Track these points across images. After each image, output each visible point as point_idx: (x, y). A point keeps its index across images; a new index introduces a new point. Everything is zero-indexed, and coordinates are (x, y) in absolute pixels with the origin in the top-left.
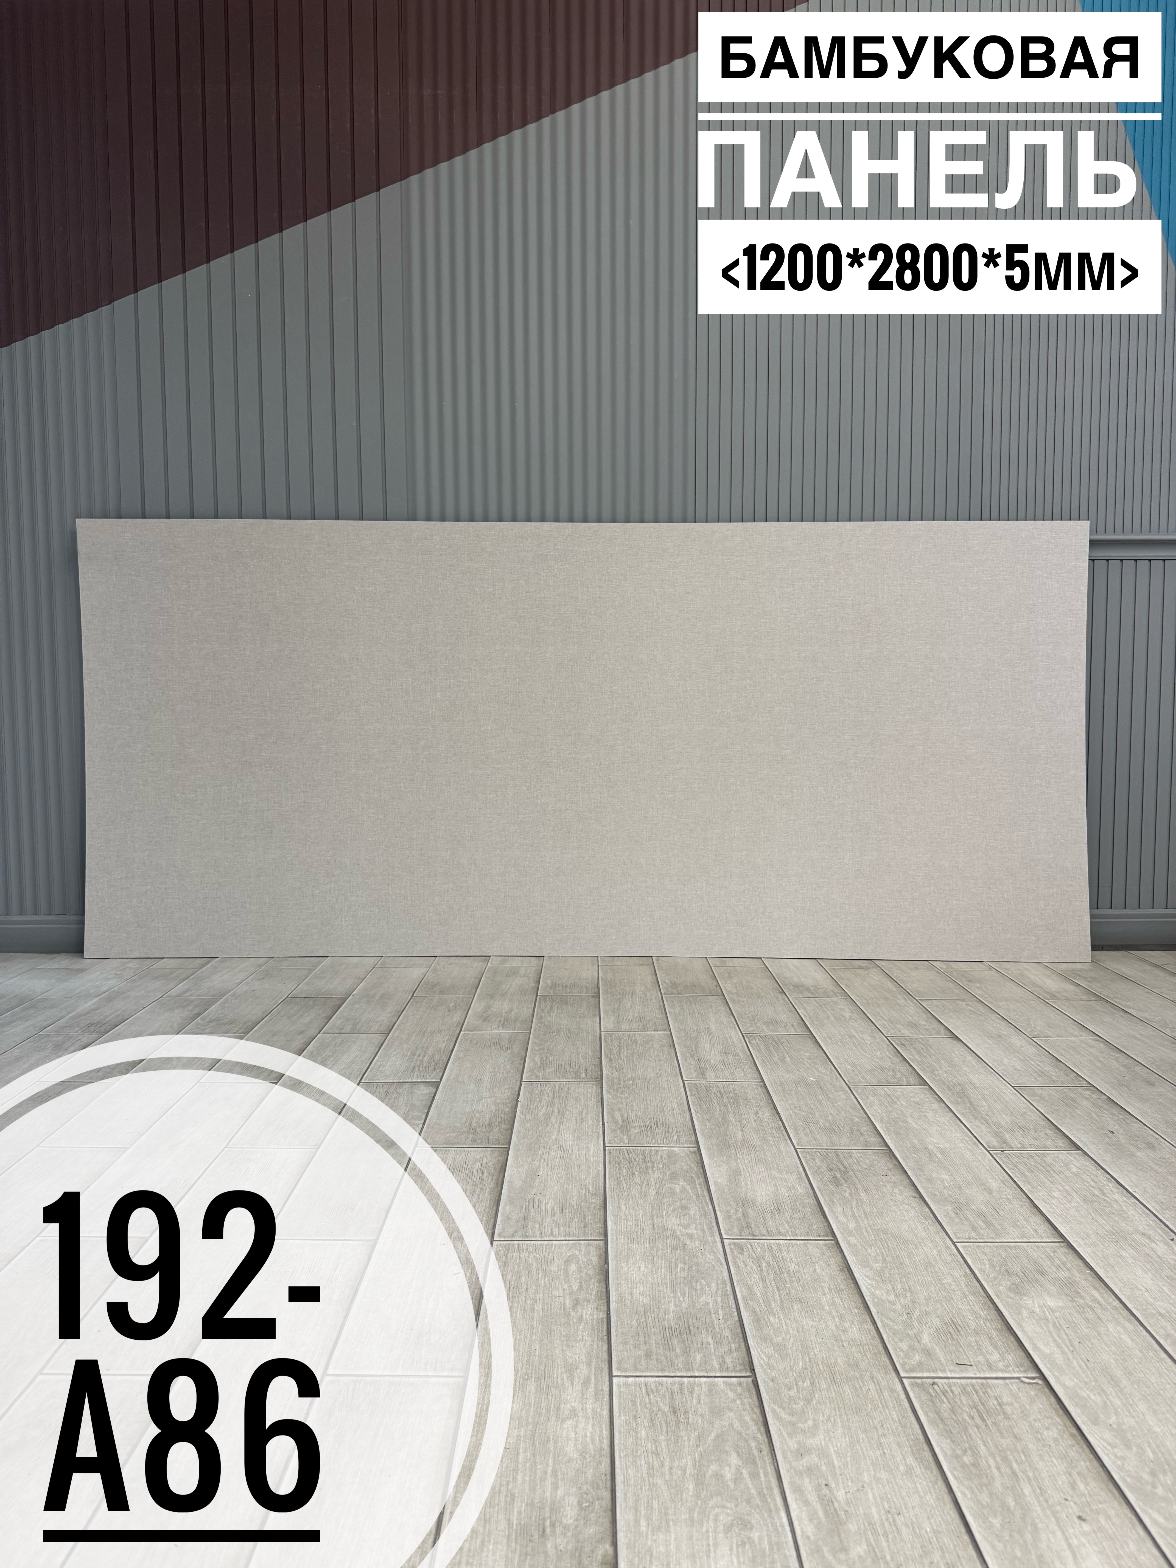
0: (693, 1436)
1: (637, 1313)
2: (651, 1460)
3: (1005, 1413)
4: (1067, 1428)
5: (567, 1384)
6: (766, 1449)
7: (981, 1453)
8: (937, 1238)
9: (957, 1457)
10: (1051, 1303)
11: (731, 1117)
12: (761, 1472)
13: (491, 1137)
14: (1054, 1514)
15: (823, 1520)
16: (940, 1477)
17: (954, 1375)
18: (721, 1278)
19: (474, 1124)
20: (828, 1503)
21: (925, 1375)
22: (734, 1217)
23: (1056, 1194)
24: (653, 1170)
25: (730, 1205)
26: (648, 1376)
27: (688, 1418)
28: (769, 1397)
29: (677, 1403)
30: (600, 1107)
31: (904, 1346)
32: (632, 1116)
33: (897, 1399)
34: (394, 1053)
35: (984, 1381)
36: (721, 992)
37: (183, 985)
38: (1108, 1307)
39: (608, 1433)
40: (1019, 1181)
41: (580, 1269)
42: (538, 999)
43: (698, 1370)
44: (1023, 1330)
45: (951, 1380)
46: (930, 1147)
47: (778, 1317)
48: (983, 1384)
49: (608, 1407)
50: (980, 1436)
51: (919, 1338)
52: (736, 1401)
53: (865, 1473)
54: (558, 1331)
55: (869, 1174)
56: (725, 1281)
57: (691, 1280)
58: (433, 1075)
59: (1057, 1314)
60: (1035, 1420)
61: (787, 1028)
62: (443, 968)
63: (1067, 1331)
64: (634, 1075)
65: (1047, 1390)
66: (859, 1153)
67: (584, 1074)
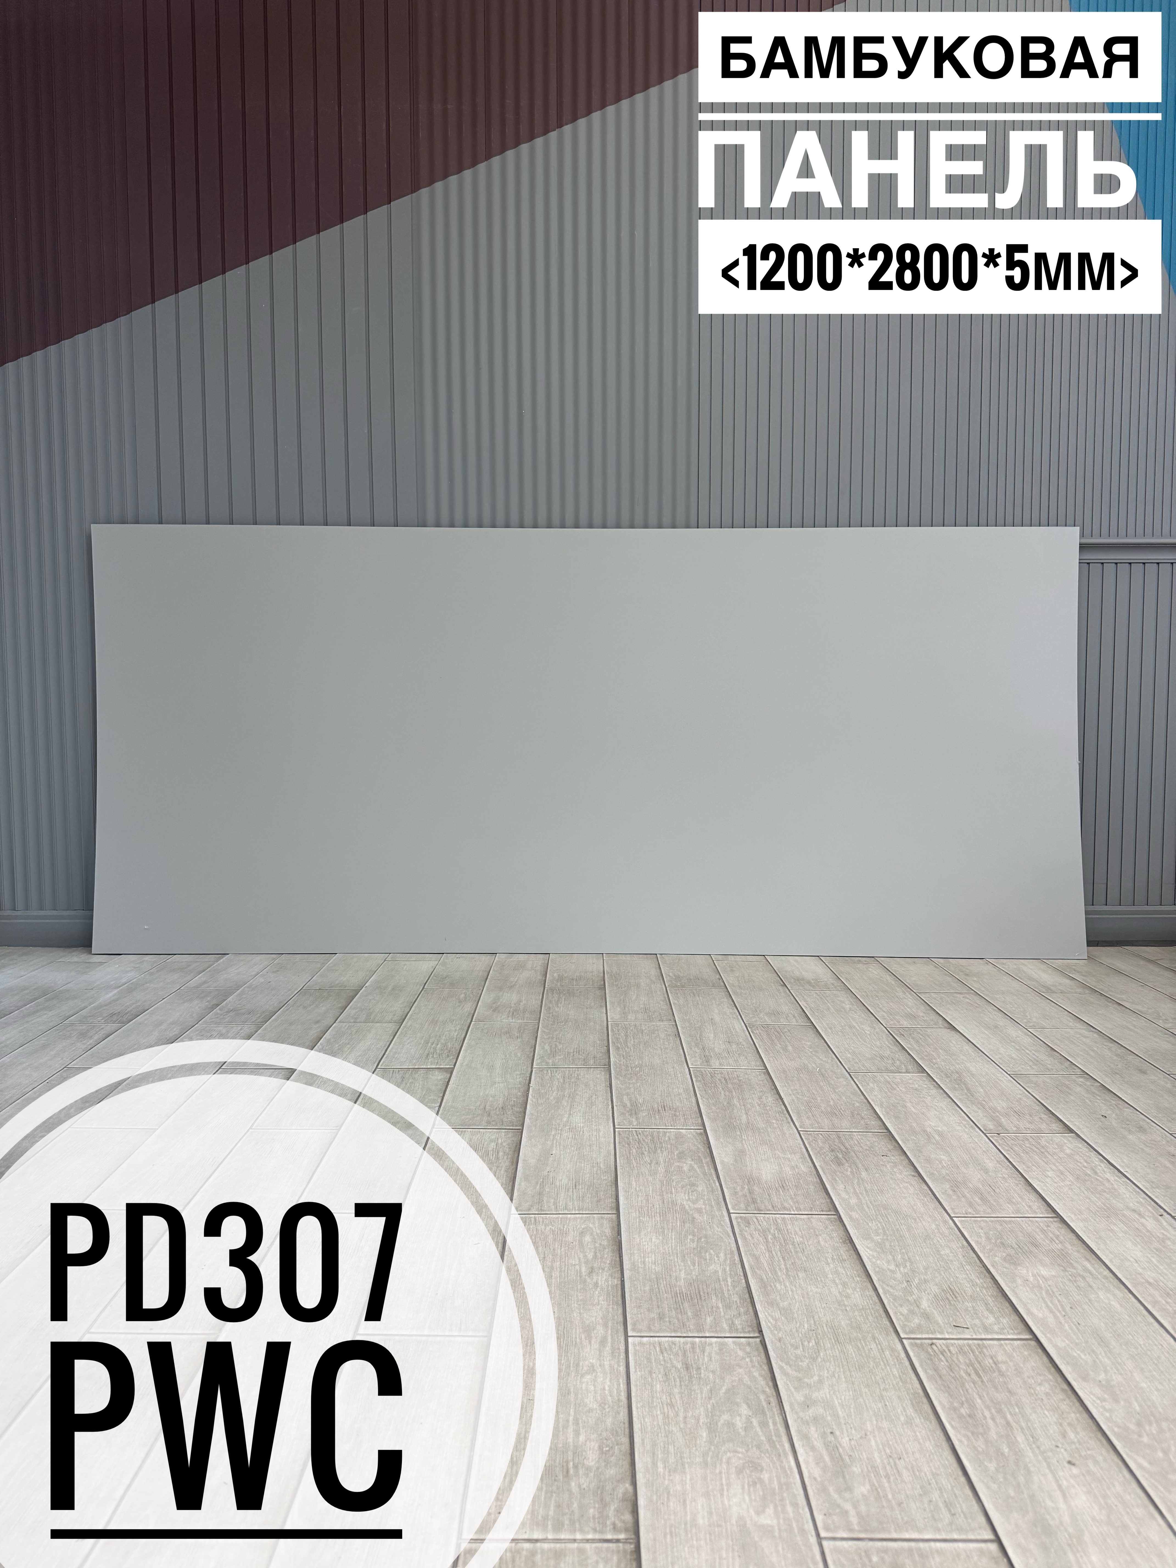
0: (705, 1389)
1: (649, 1280)
2: (666, 1411)
3: (1000, 1371)
4: (1058, 1383)
5: (585, 1343)
6: (773, 1401)
7: (977, 1405)
8: (937, 1215)
9: (955, 1410)
10: (1045, 1272)
11: (735, 1101)
12: (770, 1421)
13: (505, 1120)
14: (1046, 1459)
15: (829, 1463)
16: (938, 1426)
17: (951, 1337)
18: (729, 1248)
19: (488, 1107)
20: (833, 1449)
21: (924, 1336)
22: (740, 1193)
23: (1050, 1174)
24: (661, 1150)
25: (736, 1182)
26: (661, 1337)
27: (700, 1374)
28: (777, 1355)
29: (689, 1360)
30: (609, 1092)
31: (905, 1311)
32: (641, 1101)
33: (898, 1358)
34: (409, 1041)
35: (980, 1342)
36: (724, 985)
37: (201, 977)
38: (1099, 1276)
39: (625, 1386)
40: (1014, 1161)
41: (594, 1241)
42: (545, 991)
43: (709, 1331)
44: (1017, 1297)
45: (949, 1341)
46: (929, 1130)
47: (784, 1284)
48: (979, 1345)
49: (625, 1364)
50: (976, 1391)
51: (918, 1303)
52: (745, 1359)
53: (868, 1423)
54: (575, 1296)
55: (870, 1155)
56: (733, 1251)
57: (700, 1250)
58: (446, 1062)
59: (1050, 1282)
60: (1029, 1377)
61: (788, 1018)
62: (452, 962)
63: (1059, 1298)
64: (641, 1062)
65: (1040, 1351)
66: (860, 1135)
67: (592, 1062)
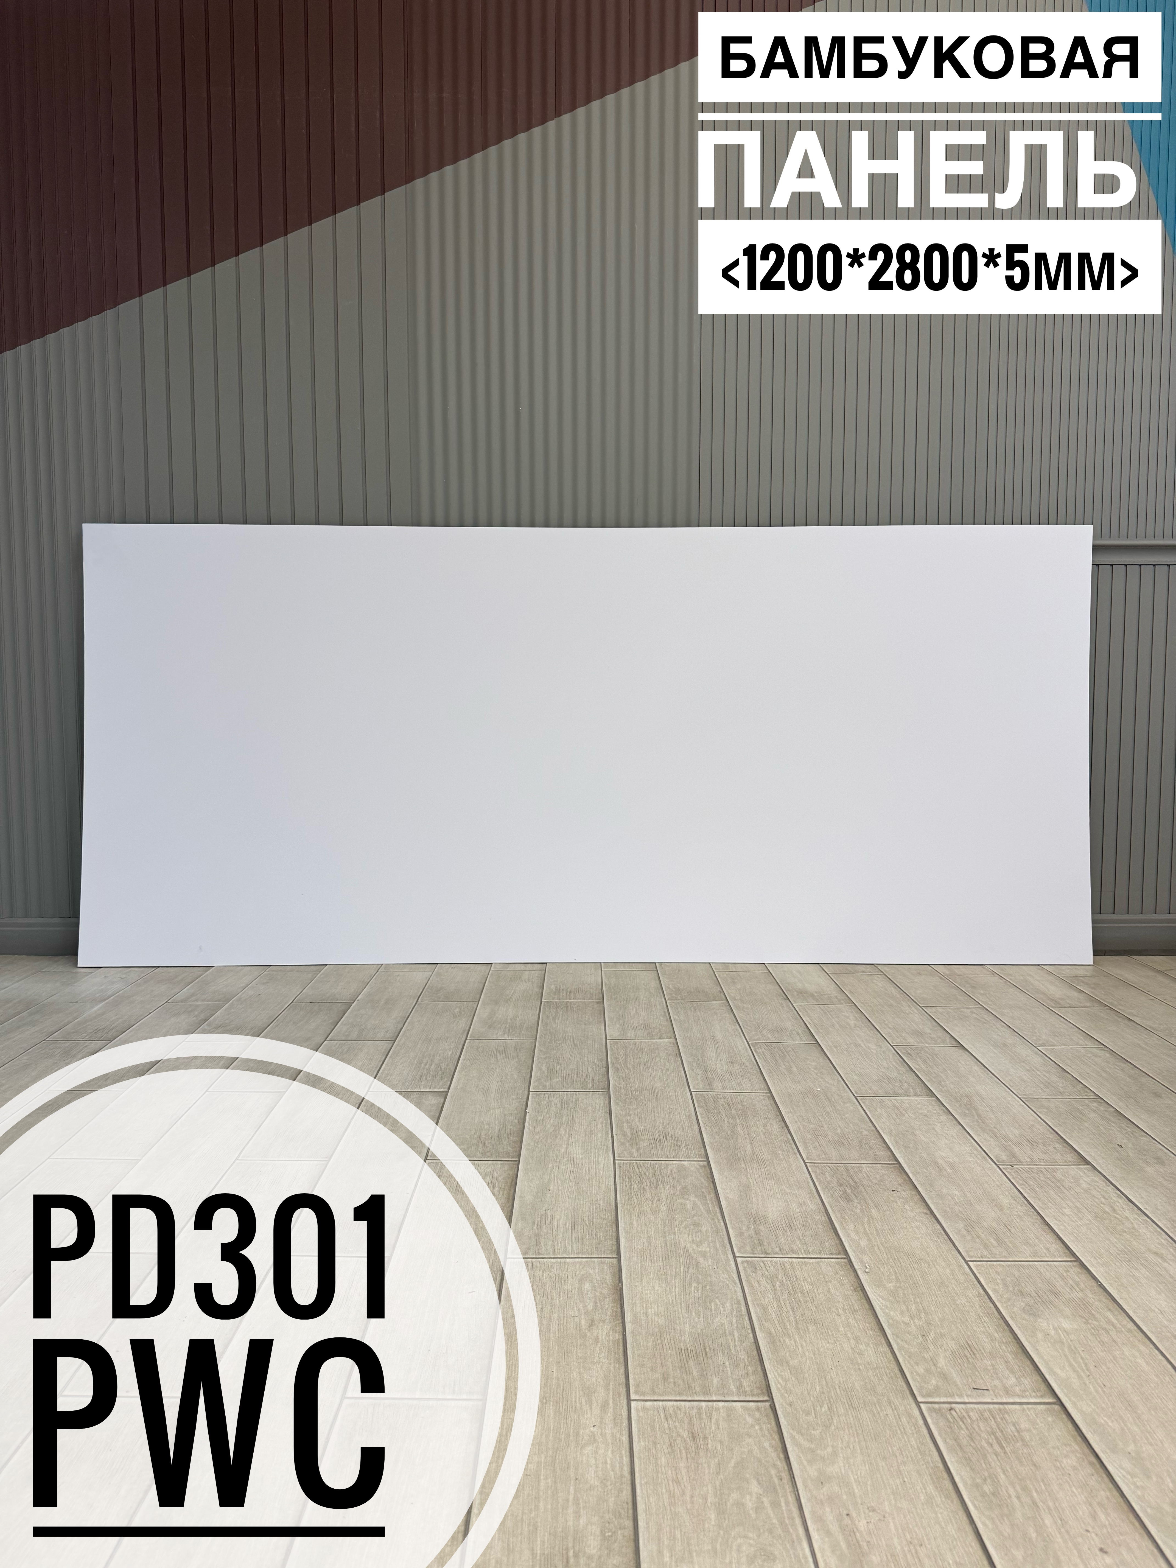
0: (714, 1462)
1: (653, 1335)
2: (671, 1487)
3: (1023, 1440)
4: (1086, 1456)
5: (586, 1408)
6: (785, 1475)
7: (1001, 1481)
8: (950, 1258)
9: (978, 1487)
10: (1066, 1325)
11: (739, 1129)
12: (783, 1501)
13: (500, 1150)
14: (1076, 1546)
15: (846, 1551)
16: (960, 1507)
17: (971, 1400)
18: (735, 1297)
19: (483, 1136)
20: (850, 1532)
21: (942, 1400)
22: (746, 1234)
23: (1067, 1211)
24: (663, 1185)
25: (742, 1222)
26: (666, 1400)
27: (707, 1444)
28: (788, 1422)
29: (696, 1429)
30: (609, 1119)
31: (921, 1370)
32: (641, 1129)
33: (915, 1425)
34: (401, 1061)
35: (1001, 1406)
36: (725, 998)
37: (188, 990)
38: (1123, 1329)
39: (628, 1459)
40: (1029, 1197)
41: (594, 1288)
42: (542, 1005)
43: (716, 1394)
44: (1039, 1354)
45: (968, 1406)
46: (940, 1161)
47: (794, 1338)
48: (1000, 1410)
49: (628, 1433)
50: (999, 1464)
51: (935, 1361)
52: (754, 1427)
53: (886, 1503)
54: (575, 1353)
55: (880, 1189)
56: (739, 1301)
57: (705, 1300)
58: (440, 1084)
59: (1072, 1337)
60: (1054, 1448)
61: (792, 1036)
62: (447, 972)
63: (1082, 1354)
64: (641, 1085)
65: (1064, 1416)
66: (868, 1167)
67: (591, 1084)
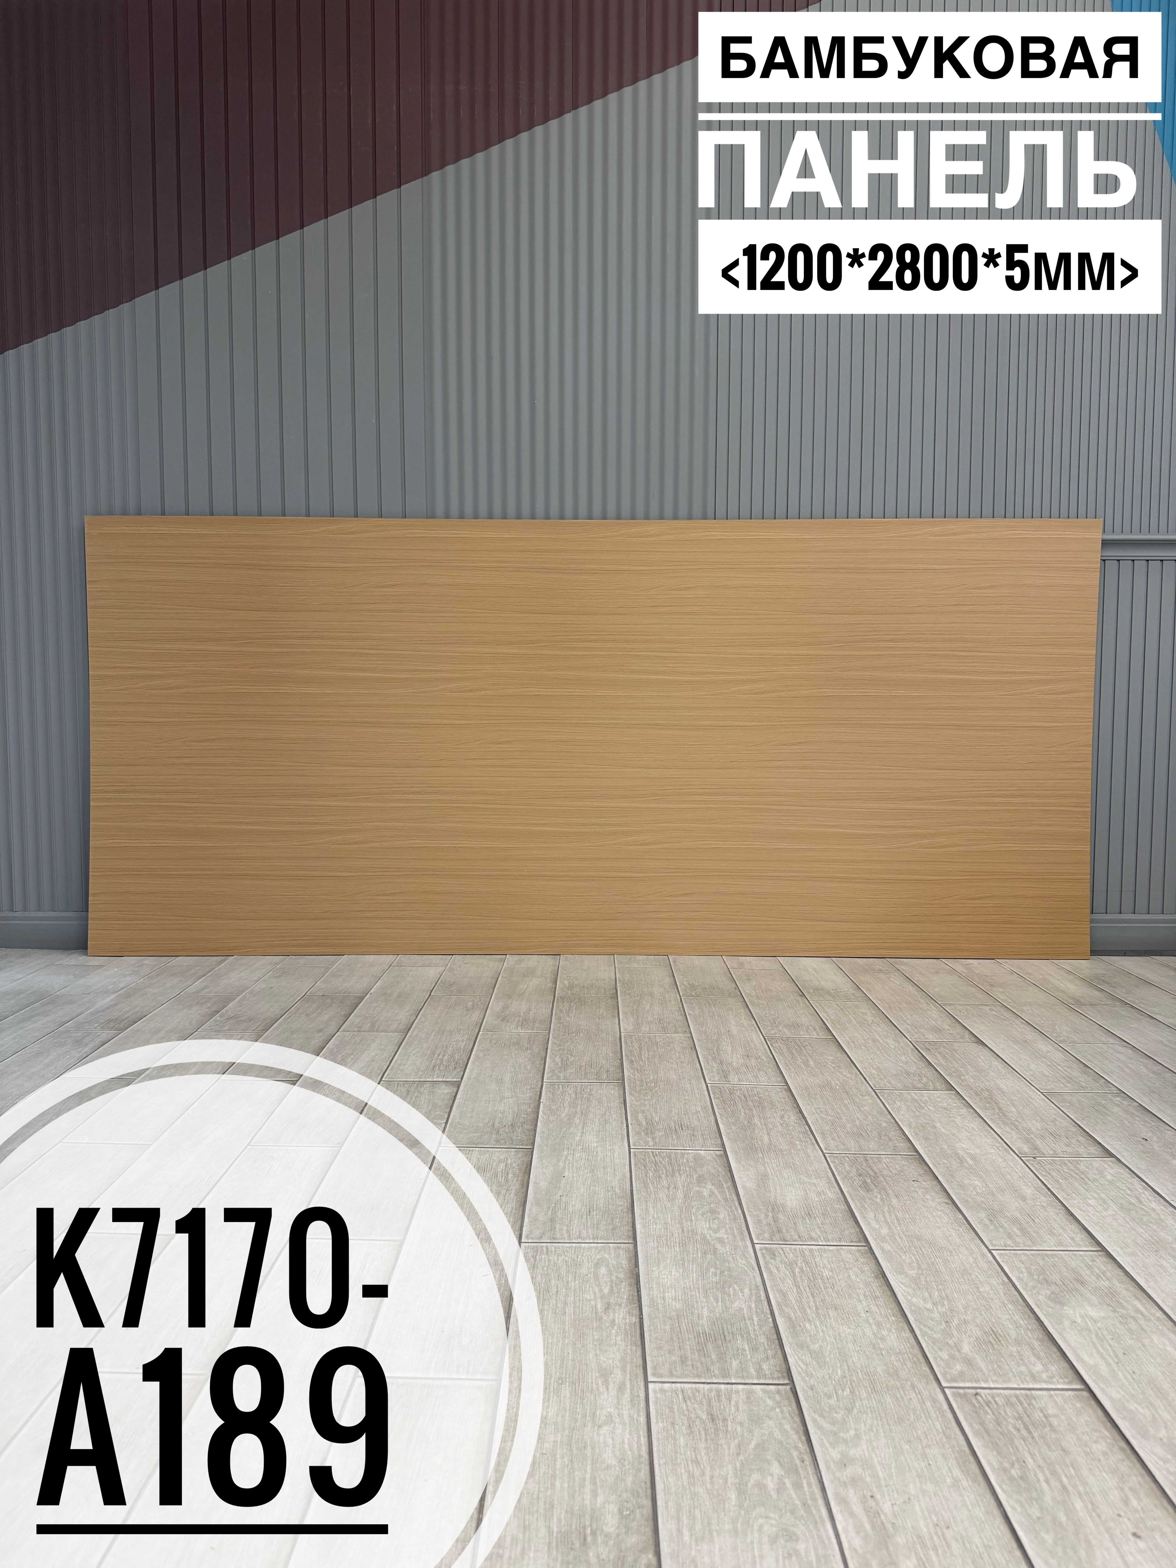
0: (734, 1444)
1: (670, 1318)
2: (691, 1468)
3: (1051, 1425)
4: (1116, 1442)
5: (602, 1389)
6: (807, 1458)
7: (1029, 1466)
8: (973, 1246)
9: (1005, 1470)
10: (1093, 1313)
11: (756, 1121)
12: (805, 1482)
13: (514, 1138)
14: (1108, 1530)
15: (871, 1532)
16: (988, 1491)
17: (996, 1386)
18: (754, 1285)
19: (497, 1124)
20: (874, 1514)
21: (967, 1385)
22: (764, 1222)
23: (1091, 1202)
24: (679, 1173)
25: (760, 1210)
26: (684, 1382)
27: (727, 1426)
28: (809, 1407)
29: (715, 1410)
30: (624, 1109)
31: (945, 1357)
32: (657, 1119)
33: (940, 1410)
34: (414, 1052)
35: (1027, 1392)
36: (740, 994)
37: (201, 982)
38: (1152, 1318)
39: (646, 1440)
40: (1053, 1188)
41: (610, 1273)
42: (555, 999)
43: (735, 1377)
44: (1065, 1341)
45: (994, 1391)
46: (961, 1153)
47: (814, 1323)
48: (1026, 1395)
49: (645, 1414)
50: (1027, 1449)
51: (959, 1347)
52: (776, 1409)
53: (911, 1486)
54: (591, 1336)
55: (900, 1180)
56: (759, 1288)
57: (723, 1285)
58: (453, 1074)
59: (1099, 1325)
61: (808, 1030)
62: (460, 967)
64: (656, 1077)
65: (1093, 1403)
66: (888, 1158)
67: (605, 1076)
